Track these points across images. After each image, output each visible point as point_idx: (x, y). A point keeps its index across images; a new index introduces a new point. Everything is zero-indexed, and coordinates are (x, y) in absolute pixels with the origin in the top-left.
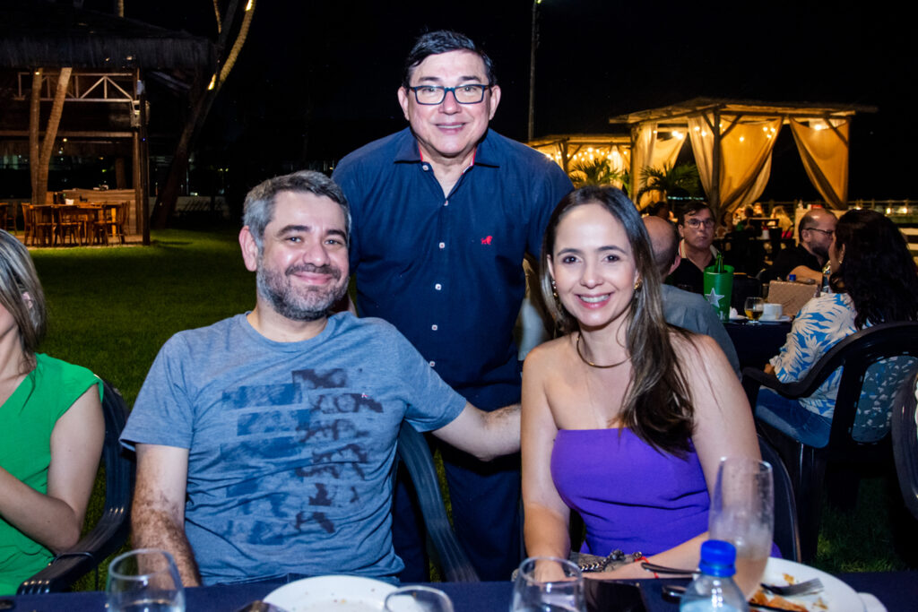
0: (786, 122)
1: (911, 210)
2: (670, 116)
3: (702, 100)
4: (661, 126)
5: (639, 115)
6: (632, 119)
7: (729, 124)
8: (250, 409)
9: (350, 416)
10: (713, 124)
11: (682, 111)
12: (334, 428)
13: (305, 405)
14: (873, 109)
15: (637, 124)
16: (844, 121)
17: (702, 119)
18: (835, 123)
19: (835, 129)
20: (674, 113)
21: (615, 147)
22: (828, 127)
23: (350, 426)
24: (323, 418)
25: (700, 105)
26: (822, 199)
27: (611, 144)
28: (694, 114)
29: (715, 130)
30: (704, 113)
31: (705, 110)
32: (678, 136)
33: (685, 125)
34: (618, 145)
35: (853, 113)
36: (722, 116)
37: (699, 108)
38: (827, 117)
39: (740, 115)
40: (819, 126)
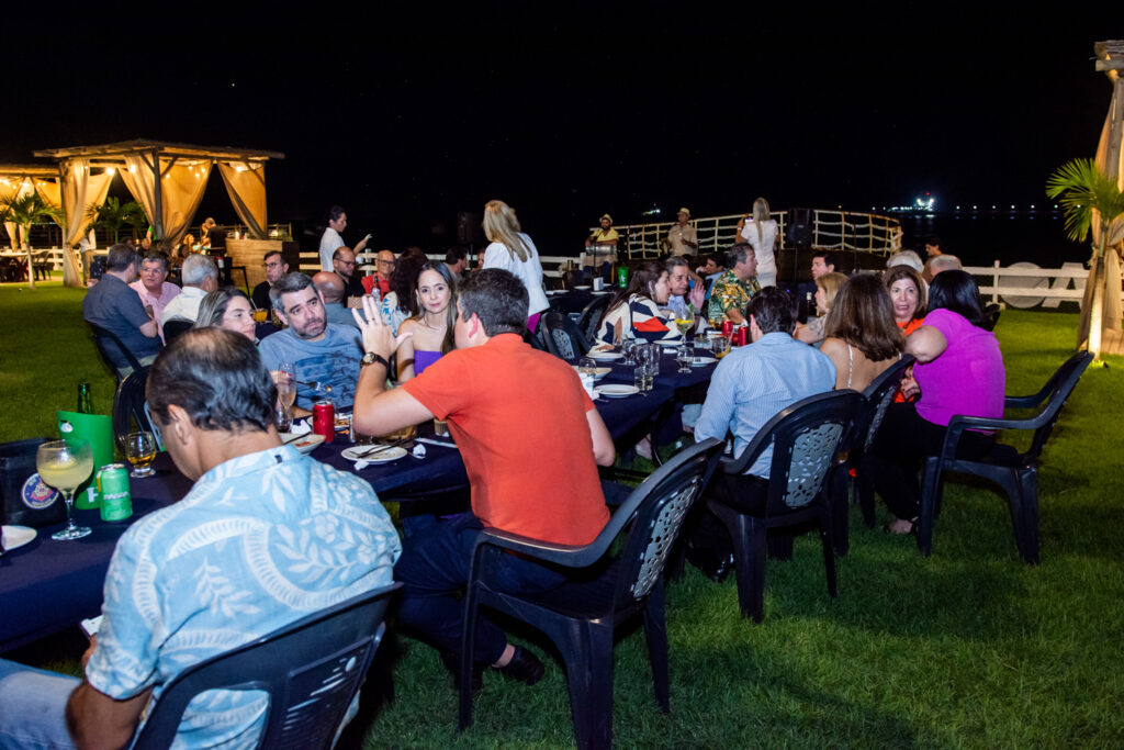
0: (215, 162)
1: (281, 234)
2: (105, 154)
3: (141, 140)
4: (92, 161)
5: (70, 151)
6: (60, 154)
7: (167, 165)
8: (307, 367)
9: (347, 365)
10: (152, 164)
11: (120, 150)
12: (342, 370)
13: (328, 363)
14: (281, 156)
15: (66, 158)
16: (260, 165)
17: (140, 158)
18: (253, 166)
19: (255, 171)
20: (109, 151)
21: (28, 178)
22: (246, 169)
23: (348, 369)
24: (337, 367)
25: (138, 145)
26: (243, 224)
27: (24, 176)
28: (131, 153)
29: (156, 170)
30: (142, 153)
31: (143, 150)
32: (110, 171)
33: (123, 162)
34: (31, 176)
35: (266, 158)
36: (161, 158)
37: (135, 148)
38: (247, 162)
39: (176, 157)
40: (240, 168)
